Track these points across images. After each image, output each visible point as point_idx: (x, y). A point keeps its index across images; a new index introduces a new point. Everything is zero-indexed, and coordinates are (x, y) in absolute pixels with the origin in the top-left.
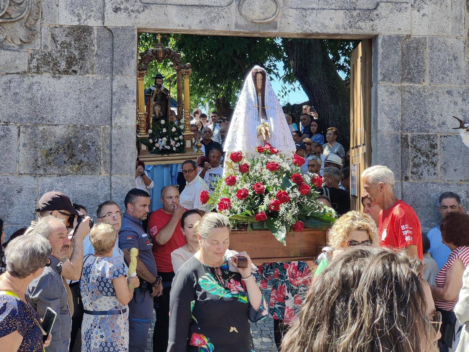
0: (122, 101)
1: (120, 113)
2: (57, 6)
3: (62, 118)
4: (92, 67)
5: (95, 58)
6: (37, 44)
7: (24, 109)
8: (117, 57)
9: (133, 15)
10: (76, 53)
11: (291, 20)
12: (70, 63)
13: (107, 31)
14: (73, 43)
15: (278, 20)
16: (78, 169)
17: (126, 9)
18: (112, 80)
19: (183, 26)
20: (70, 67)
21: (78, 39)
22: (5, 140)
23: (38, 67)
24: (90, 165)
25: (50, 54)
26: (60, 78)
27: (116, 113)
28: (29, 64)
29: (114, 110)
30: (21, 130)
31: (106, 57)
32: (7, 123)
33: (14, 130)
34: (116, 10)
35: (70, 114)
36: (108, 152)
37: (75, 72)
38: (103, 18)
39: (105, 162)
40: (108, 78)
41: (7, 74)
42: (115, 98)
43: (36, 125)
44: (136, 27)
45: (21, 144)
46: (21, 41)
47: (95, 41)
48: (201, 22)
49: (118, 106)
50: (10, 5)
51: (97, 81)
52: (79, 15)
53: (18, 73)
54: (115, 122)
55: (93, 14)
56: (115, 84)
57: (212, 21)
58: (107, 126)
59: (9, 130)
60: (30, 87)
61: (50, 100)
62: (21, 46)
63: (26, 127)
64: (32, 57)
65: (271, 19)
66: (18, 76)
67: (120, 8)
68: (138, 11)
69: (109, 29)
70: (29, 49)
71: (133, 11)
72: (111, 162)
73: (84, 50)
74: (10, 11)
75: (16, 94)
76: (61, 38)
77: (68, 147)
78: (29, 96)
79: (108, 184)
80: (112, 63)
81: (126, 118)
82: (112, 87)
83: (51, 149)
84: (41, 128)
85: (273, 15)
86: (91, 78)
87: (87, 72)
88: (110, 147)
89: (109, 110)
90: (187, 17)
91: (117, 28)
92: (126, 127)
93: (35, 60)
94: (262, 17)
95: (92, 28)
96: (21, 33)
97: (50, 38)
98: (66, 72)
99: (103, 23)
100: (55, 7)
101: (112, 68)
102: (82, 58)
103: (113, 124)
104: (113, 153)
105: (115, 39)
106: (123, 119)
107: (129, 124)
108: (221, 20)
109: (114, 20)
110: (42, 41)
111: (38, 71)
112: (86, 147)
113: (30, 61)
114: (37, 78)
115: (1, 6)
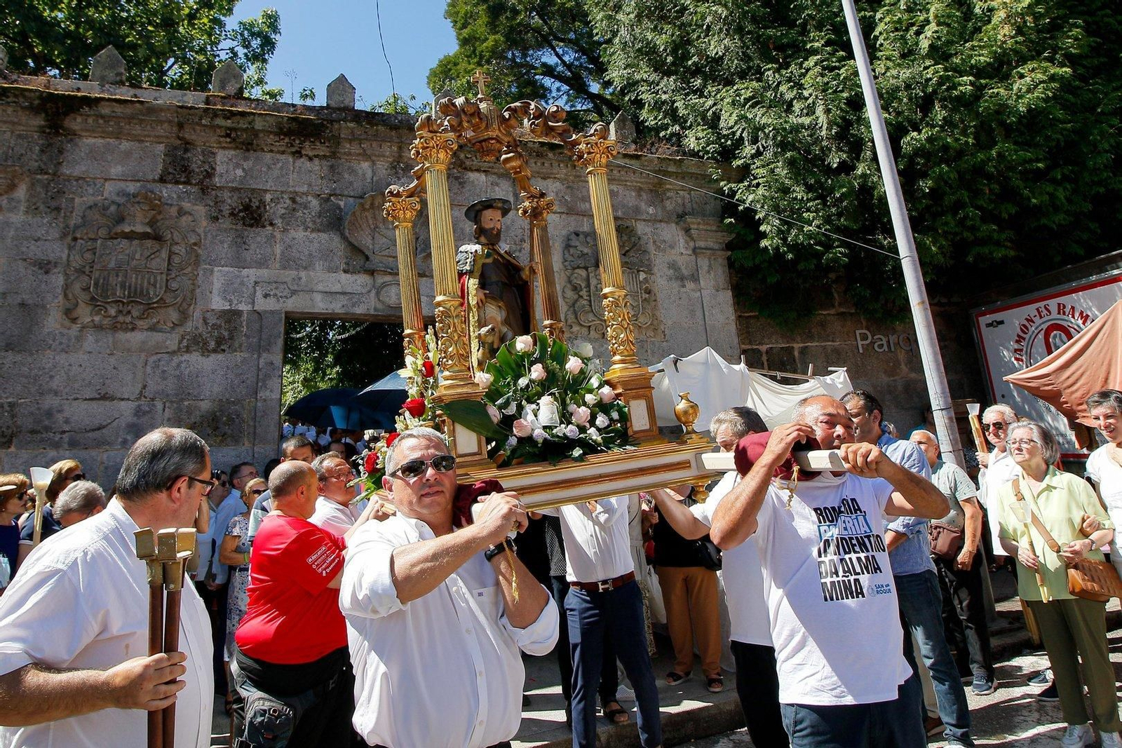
0: (267, 376)
1: (266, 387)
2: (211, 293)
3: (208, 393)
4: (241, 346)
5: (244, 338)
6: (189, 326)
7: (170, 386)
8: (264, 337)
9: (281, 300)
10: (226, 334)
12: (220, 341)
13: (256, 314)
14: (223, 324)
16: (222, 441)
17: (275, 295)
18: (259, 357)
19: (327, 310)
20: (219, 346)
21: (228, 321)
22: (149, 416)
23: (187, 347)
24: (233, 437)
25: (200, 335)
26: (208, 356)
27: (261, 387)
28: (179, 344)
29: (260, 384)
30: (167, 406)
31: (254, 337)
32: (153, 400)
33: (159, 406)
34: (266, 296)
35: (216, 389)
36: (252, 424)
37: (224, 351)
38: (253, 303)
39: (249, 433)
40: (255, 356)
41: (157, 353)
42: (261, 374)
43: (182, 400)
44: (283, 311)
45: (166, 419)
46: (173, 323)
47: (244, 323)
48: (343, 306)
49: (264, 381)
50: (165, 292)
51: (245, 358)
52: (230, 301)
53: (167, 353)
54: (260, 395)
55: (244, 299)
56: (262, 361)
57: (354, 305)
58: (252, 399)
59: (154, 405)
60: (178, 366)
61: (197, 376)
62: (173, 328)
63: (172, 402)
64: (183, 337)
66: (167, 355)
67: (269, 294)
68: (286, 297)
69: (258, 313)
70: (181, 330)
71: (281, 297)
72: (255, 433)
73: (233, 332)
74: (165, 297)
75: (164, 372)
76: (212, 320)
77: (213, 420)
78: (178, 373)
79: (251, 454)
80: (260, 342)
81: (271, 391)
82: (258, 363)
83: (195, 423)
84: (186, 403)
86: (239, 356)
87: (236, 351)
88: (254, 419)
89: (255, 385)
90: (331, 303)
91: (266, 312)
92: (271, 400)
93: (185, 341)
94: (397, 301)
95: (242, 311)
96: (174, 315)
97: (201, 321)
98: (215, 351)
99: (253, 307)
100: (208, 293)
101: (260, 346)
102: (231, 338)
103: (258, 397)
104: (257, 424)
105: (264, 320)
106: (268, 393)
107: (274, 397)
108: (362, 305)
109: (262, 304)
110: (194, 323)
111: (188, 350)
112: (231, 420)
113: (180, 342)
114: (186, 357)
115: (155, 294)
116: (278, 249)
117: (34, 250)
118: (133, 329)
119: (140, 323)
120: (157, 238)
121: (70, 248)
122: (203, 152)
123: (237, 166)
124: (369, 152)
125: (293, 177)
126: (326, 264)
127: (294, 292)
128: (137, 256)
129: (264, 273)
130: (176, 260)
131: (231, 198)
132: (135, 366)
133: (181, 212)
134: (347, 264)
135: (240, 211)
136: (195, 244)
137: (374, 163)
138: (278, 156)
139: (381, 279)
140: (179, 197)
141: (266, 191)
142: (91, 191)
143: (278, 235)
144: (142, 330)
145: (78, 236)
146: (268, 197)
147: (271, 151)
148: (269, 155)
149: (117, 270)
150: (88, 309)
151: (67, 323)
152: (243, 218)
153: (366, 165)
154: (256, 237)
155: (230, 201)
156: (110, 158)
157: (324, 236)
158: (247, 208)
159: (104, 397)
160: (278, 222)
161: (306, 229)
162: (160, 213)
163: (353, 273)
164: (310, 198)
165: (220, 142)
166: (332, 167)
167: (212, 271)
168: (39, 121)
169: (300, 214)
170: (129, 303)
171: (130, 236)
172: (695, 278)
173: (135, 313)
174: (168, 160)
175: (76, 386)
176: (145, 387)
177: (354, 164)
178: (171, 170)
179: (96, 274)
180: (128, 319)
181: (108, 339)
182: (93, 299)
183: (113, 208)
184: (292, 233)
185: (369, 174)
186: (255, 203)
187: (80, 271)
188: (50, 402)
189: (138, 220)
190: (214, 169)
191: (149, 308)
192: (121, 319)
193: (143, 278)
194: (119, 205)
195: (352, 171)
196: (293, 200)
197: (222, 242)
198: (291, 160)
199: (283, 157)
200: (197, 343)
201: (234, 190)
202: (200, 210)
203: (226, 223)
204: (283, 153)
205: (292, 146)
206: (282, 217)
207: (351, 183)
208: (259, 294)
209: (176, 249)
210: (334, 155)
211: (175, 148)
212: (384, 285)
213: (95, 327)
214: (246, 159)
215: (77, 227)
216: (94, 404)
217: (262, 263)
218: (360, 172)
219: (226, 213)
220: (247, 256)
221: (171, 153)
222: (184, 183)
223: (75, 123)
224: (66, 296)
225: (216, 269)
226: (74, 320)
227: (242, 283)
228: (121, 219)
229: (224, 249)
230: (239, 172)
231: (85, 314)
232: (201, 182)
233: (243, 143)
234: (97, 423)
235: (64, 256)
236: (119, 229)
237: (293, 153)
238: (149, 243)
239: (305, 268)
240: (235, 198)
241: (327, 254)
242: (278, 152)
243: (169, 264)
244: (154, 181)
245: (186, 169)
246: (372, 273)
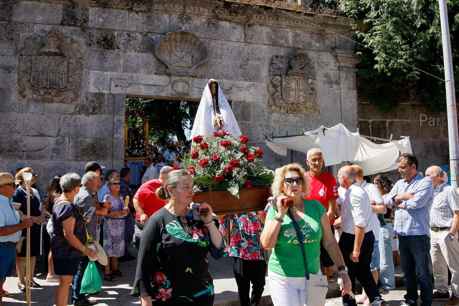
0: (118, 127)
1: (117, 132)
3: (90, 134)
4: (105, 111)
5: (106, 107)
6: (79, 101)
7: (72, 130)
8: (116, 107)
9: (124, 88)
10: (97, 105)
11: (195, 93)
12: (94, 109)
13: (112, 95)
14: (95, 100)
15: (190, 93)
16: (97, 158)
18: (114, 117)
19: (147, 94)
20: (94, 111)
21: (98, 98)
22: (63, 145)
23: (79, 111)
24: (103, 156)
25: (85, 105)
26: (89, 116)
27: (115, 132)
29: (115, 131)
30: (71, 140)
31: (111, 107)
32: (64, 137)
33: (67, 140)
34: (116, 86)
35: (94, 132)
36: (111, 150)
37: (96, 113)
38: (110, 90)
39: (110, 155)
40: (112, 116)
41: (65, 114)
42: (115, 125)
43: (78, 137)
44: (125, 93)
45: (71, 146)
47: (106, 100)
48: (155, 92)
49: (117, 129)
51: (107, 117)
52: (99, 88)
53: (69, 114)
54: (115, 136)
55: (105, 87)
56: (115, 119)
57: (160, 92)
58: (111, 138)
59: (65, 140)
60: (75, 120)
61: (84, 126)
62: (71, 102)
63: (73, 138)
64: (76, 106)
65: (186, 92)
67: (118, 85)
68: (127, 87)
69: (113, 95)
70: (75, 103)
71: (124, 87)
72: (113, 154)
73: (101, 104)
75: (68, 123)
76: (90, 98)
77: (93, 148)
78: (75, 124)
79: (111, 165)
80: (114, 110)
81: (120, 134)
82: (114, 120)
83: (84, 149)
84: (80, 139)
85: (187, 90)
86: (104, 116)
87: (102, 114)
88: (112, 148)
89: (112, 131)
90: (149, 90)
91: (116, 94)
92: (120, 138)
93: (78, 108)
94: (182, 90)
95: (105, 94)
96: (72, 95)
97: (85, 98)
98: (92, 113)
99: (110, 92)
100: (88, 84)
101: (114, 111)
102: (100, 107)
103: (114, 137)
104: (114, 150)
105: (115, 99)
106: (119, 135)
107: (121, 137)
108: (164, 92)
109: (115, 90)
110: (82, 99)
111: (79, 113)
112: (101, 148)
113: (75, 109)
114: (78, 116)
115: (63, 84)
116: (122, 62)
117: (2, 61)
118: (52, 102)
119: (55, 99)
120: (62, 55)
121: (20, 60)
122: (82, 8)
123: (100, 16)
124: (168, 9)
125: (128, 23)
126: (146, 70)
127: (130, 84)
128: (53, 65)
129: (115, 74)
130: (71, 66)
131: (97, 33)
132: (54, 120)
133: (73, 41)
134: (157, 70)
135: (102, 41)
136: (80, 58)
137: (170, 15)
138: (120, 11)
139: (174, 79)
140: (71, 33)
141: (115, 30)
142: (27, 30)
143: (121, 54)
144: (57, 102)
145: (23, 53)
146: (116, 33)
147: (117, 8)
148: (116, 11)
149: (43, 72)
150: (31, 91)
151: (21, 98)
152: (104, 45)
153: (166, 16)
154: (111, 55)
155: (97, 35)
156: (35, 12)
157: (145, 55)
158: (105, 39)
159: (41, 135)
160: (121, 47)
161: (135, 51)
162: (62, 42)
163: (160, 75)
164: (137, 34)
165: (90, 3)
166: (148, 17)
167: (89, 73)
169: (132, 43)
170: (50, 88)
171: (49, 54)
172: (338, 82)
173: (53, 94)
174: (65, 13)
175: (28, 129)
176: (60, 130)
177: (160, 16)
178: (66, 19)
179: (33, 74)
180: (50, 97)
181: (41, 106)
182: (32, 86)
183: (39, 39)
184: (129, 53)
185: (168, 21)
186: (109, 37)
187: (25, 72)
188: (16, 137)
189: (52, 45)
190: (88, 18)
191: (60, 91)
192: (46, 96)
193: (56, 75)
194: (42, 37)
195: (159, 20)
196: (129, 35)
197: (93, 57)
198: (127, 13)
199: (123, 11)
200: (83, 109)
201: (98, 29)
202: (82, 40)
203: (95, 47)
204: (123, 9)
205: (128, 5)
206: (123, 44)
207: (158, 26)
208: (113, 85)
209: (71, 61)
210: (149, 11)
211: (68, 6)
212: (175, 81)
213: (34, 100)
214: (104, 12)
215: (22, 49)
216: (37, 138)
217: (114, 69)
218: (163, 20)
219: (95, 42)
220: (106, 64)
221: (66, 9)
222: (73, 25)
224: (19, 84)
225: (91, 71)
226: (24, 97)
227: (104, 79)
228: (43, 45)
229: (94, 61)
230: (101, 20)
231: (28, 93)
232: (81, 25)
233: (102, 4)
234: (38, 147)
235: (17, 64)
236: (43, 50)
237: (128, 9)
238: (58, 58)
239: (136, 72)
240: (99, 34)
241: (146, 65)
242: (121, 9)
243: (68, 68)
244: (58, 24)
245: (74, 18)
246: (169, 75)
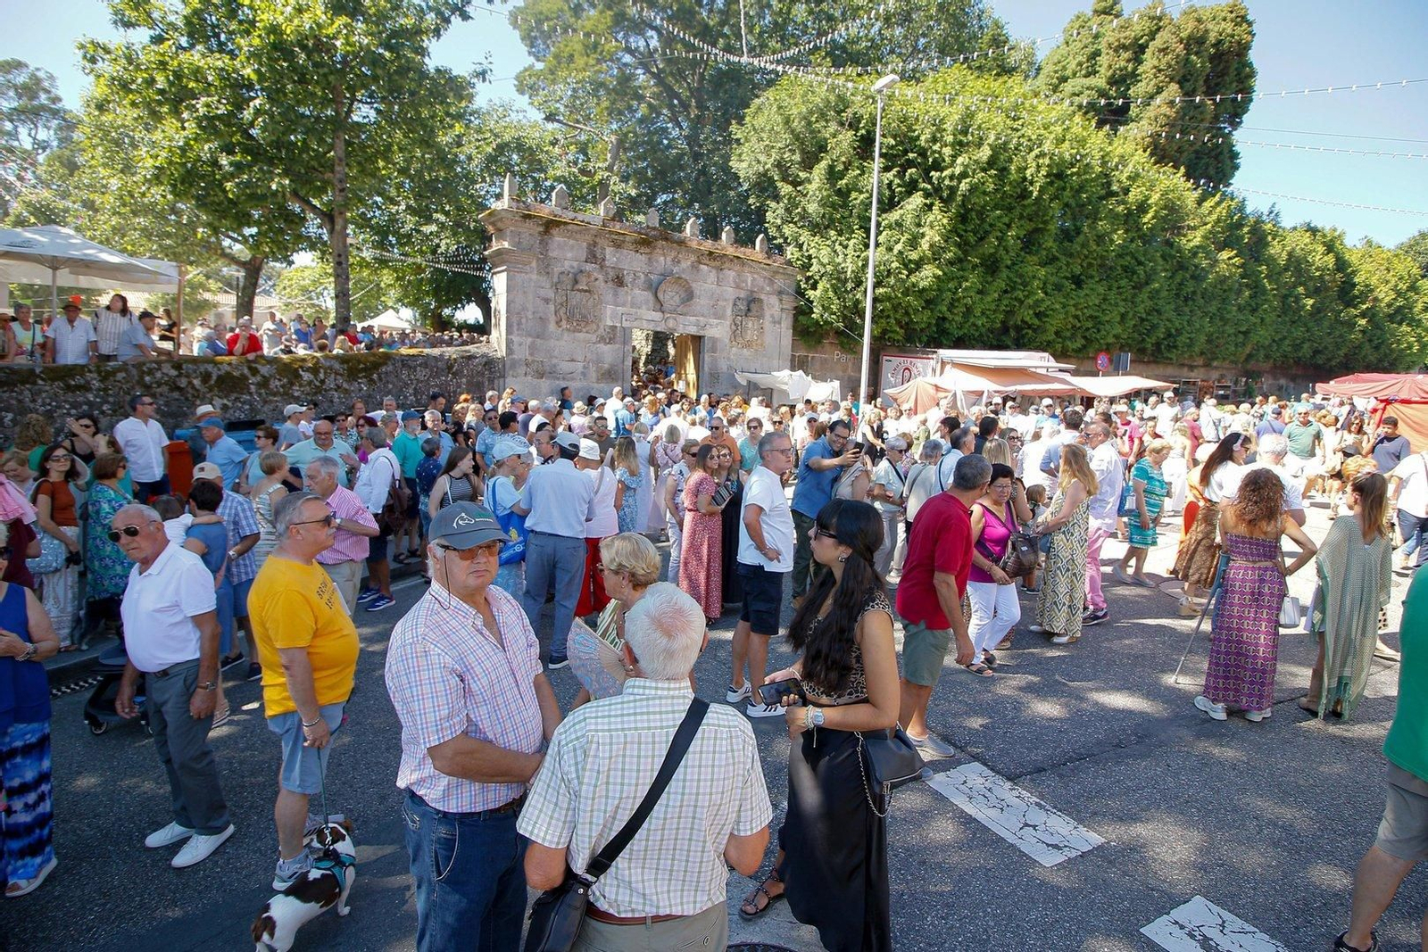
0: (628, 356)
1: (627, 360)
2: (606, 317)
3: (607, 361)
4: (618, 342)
5: (618, 338)
6: (599, 332)
7: (594, 357)
8: (625, 338)
9: (632, 323)
10: (612, 336)
11: (681, 329)
14: (610, 332)
16: (612, 381)
17: (629, 320)
19: (647, 327)
20: (610, 341)
21: (613, 330)
22: (588, 369)
24: (616, 379)
25: (604, 336)
26: (606, 345)
29: (625, 359)
30: (594, 365)
31: (622, 338)
32: (589, 362)
33: (591, 365)
34: (626, 320)
35: (609, 360)
36: (622, 375)
37: (612, 343)
38: (622, 323)
39: (621, 378)
41: (589, 343)
42: (625, 354)
43: (599, 363)
44: (633, 327)
45: (593, 371)
46: (594, 330)
47: (619, 332)
48: (653, 327)
50: (593, 317)
51: (619, 347)
52: (613, 321)
53: (593, 343)
55: (618, 321)
56: (625, 349)
57: (657, 327)
59: (589, 365)
60: (597, 349)
61: (603, 354)
62: (594, 332)
64: (597, 336)
68: (633, 321)
69: (623, 328)
70: (597, 333)
72: (623, 378)
73: (615, 335)
74: (593, 319)
75: (592, 351)
76: (607, 330)
77: (609, 372)
78: (596, 352)
80: (624, 340)
83: (603, 373)
84: (600, 365)
85: (676, 326)
86: (617, 346)
87: (616, 344)
88: (623, 373)
89: (623, 359)
90: (649, 325)
91: (626, 327)
92: (629, 365)
94: (672, 326)
95: (617, 326)
97: (603, 330)
98: (609, 343)
99: (622, 325)
101: (624, 342)
102: (614, 338)
104: (624, 375)
105: (625, 331)
106: (628, 363)
108: (659, 327)
109: (625, 324)
110: (601, 331)
111: (599, 342)
114: (599, 345)
115: (589, 316)
116: (629, 298)
117: (542, 293)
118: (581, 332)
119: (583, 329)
120: (589, 292)
121: (555, 293)
122: (601, 248)
123: (614, 256)
124: (665, 254)
125: (634, 264)
126: (647, 307)
127: (636, 319)
128: (584, 300)
129: (625, 309)
130: (596, 302)
132: (582, 348)
133: (595, 279)
134: (654, 307)
135: (615, 279)
136: (601, 294)
137: (665, 258)
138: (630, 252)
139: (667, 315)
140: (593, 270)
141: (625, 269)
142: (560, 265)
143: (629, 292)
144: (584, 332)
145: (558, 287)
146: (625, 273)
147: (628, 250)
148: (627, 252)
149: (576, 306)
150: (565, 322)
151: (558, 327)
152: (616, 282)
153: (662, 259)
154: (622, 291)
155: (612, 274)
156: (566, 249)
157: (646, 293)
158: (618, 277)
159: (572, 361)
160: (629, 285)
161: (640, 289)
162: (588, 279)
163: (656, 311)
164: (641, 274)
165: (608, 244)
166: (649, 259)
167: (606, 307)
168: (541, 229)
169: (637, 282)
170: (580, 320)
171: (581, 291)
172: (780, 323)
173: (582, 325)
174: (589, 252)
175: (563, 355)
176: (586, 357)
177: (658, 258)
178: (589, 257)
179: (567, 307)
180: (580, 327)
181: (572, 335)
182: (566, 317)
183: (571, 275)
184: (635, 291)
185: (664, 264)
186: (621, 275)
187: (560, 304)
188: (554, 361)
189: (584, 283)
190: (605, 257)
191: (586, 323)
192: (577, 327)
193: (585, 309)
194: (573, 273)
195: (657, 262)
196: (635, 275)
197: (609, 294)
198: (635, 254)
199: (632, 253)
200: (602, 340)
201: (613, 268)
202: (601, 277)
203: (610, 284)
204: (632, 251)
206: (631, 283)
207: (657, 268)
208: (624, 319)
209: (595, 297)
210: (651, 254)
211: (591, 246)
212: (668, 318)
213: (568, 330)
214: (617, 253)
215: (557, 283)
217: (623, 305)
218: (660, 263)
219: (610, 279)
220: (619, 300)
221: (589, 248)
222: (594, 263)
223: (555, 231)
224: (556, 315)
225: (608, 306)
226: (560, 327)
227: (617, 314)
228: (576, 282)
229: (610, 297)
230: (615, 259)
231: (564, 324)
232: (601, 263)
233: (617, 245)
235: (553, 297)
236: (575, 286)
237: (635, 252)
238: (587, 294)
239: (640, 308)
240: (613, 272)
241: (647, 302)
242: (630, 250)
243: (594, 304)
244: (584, 261)
245: (595, 256)
246: (663, 312)
